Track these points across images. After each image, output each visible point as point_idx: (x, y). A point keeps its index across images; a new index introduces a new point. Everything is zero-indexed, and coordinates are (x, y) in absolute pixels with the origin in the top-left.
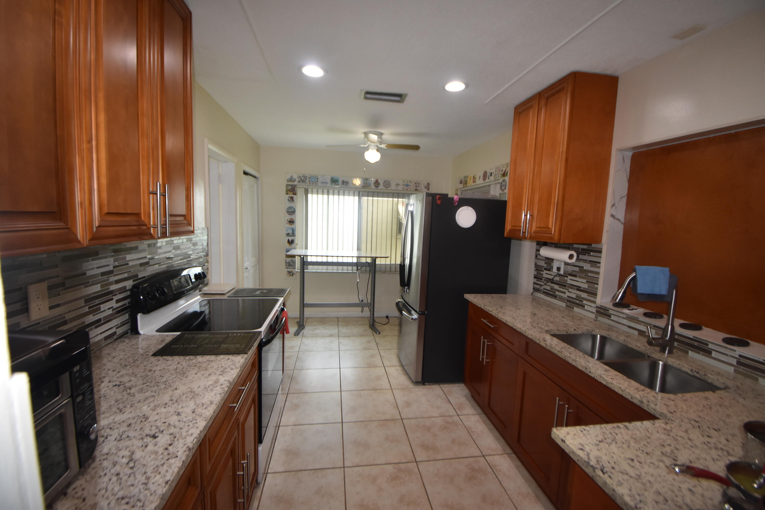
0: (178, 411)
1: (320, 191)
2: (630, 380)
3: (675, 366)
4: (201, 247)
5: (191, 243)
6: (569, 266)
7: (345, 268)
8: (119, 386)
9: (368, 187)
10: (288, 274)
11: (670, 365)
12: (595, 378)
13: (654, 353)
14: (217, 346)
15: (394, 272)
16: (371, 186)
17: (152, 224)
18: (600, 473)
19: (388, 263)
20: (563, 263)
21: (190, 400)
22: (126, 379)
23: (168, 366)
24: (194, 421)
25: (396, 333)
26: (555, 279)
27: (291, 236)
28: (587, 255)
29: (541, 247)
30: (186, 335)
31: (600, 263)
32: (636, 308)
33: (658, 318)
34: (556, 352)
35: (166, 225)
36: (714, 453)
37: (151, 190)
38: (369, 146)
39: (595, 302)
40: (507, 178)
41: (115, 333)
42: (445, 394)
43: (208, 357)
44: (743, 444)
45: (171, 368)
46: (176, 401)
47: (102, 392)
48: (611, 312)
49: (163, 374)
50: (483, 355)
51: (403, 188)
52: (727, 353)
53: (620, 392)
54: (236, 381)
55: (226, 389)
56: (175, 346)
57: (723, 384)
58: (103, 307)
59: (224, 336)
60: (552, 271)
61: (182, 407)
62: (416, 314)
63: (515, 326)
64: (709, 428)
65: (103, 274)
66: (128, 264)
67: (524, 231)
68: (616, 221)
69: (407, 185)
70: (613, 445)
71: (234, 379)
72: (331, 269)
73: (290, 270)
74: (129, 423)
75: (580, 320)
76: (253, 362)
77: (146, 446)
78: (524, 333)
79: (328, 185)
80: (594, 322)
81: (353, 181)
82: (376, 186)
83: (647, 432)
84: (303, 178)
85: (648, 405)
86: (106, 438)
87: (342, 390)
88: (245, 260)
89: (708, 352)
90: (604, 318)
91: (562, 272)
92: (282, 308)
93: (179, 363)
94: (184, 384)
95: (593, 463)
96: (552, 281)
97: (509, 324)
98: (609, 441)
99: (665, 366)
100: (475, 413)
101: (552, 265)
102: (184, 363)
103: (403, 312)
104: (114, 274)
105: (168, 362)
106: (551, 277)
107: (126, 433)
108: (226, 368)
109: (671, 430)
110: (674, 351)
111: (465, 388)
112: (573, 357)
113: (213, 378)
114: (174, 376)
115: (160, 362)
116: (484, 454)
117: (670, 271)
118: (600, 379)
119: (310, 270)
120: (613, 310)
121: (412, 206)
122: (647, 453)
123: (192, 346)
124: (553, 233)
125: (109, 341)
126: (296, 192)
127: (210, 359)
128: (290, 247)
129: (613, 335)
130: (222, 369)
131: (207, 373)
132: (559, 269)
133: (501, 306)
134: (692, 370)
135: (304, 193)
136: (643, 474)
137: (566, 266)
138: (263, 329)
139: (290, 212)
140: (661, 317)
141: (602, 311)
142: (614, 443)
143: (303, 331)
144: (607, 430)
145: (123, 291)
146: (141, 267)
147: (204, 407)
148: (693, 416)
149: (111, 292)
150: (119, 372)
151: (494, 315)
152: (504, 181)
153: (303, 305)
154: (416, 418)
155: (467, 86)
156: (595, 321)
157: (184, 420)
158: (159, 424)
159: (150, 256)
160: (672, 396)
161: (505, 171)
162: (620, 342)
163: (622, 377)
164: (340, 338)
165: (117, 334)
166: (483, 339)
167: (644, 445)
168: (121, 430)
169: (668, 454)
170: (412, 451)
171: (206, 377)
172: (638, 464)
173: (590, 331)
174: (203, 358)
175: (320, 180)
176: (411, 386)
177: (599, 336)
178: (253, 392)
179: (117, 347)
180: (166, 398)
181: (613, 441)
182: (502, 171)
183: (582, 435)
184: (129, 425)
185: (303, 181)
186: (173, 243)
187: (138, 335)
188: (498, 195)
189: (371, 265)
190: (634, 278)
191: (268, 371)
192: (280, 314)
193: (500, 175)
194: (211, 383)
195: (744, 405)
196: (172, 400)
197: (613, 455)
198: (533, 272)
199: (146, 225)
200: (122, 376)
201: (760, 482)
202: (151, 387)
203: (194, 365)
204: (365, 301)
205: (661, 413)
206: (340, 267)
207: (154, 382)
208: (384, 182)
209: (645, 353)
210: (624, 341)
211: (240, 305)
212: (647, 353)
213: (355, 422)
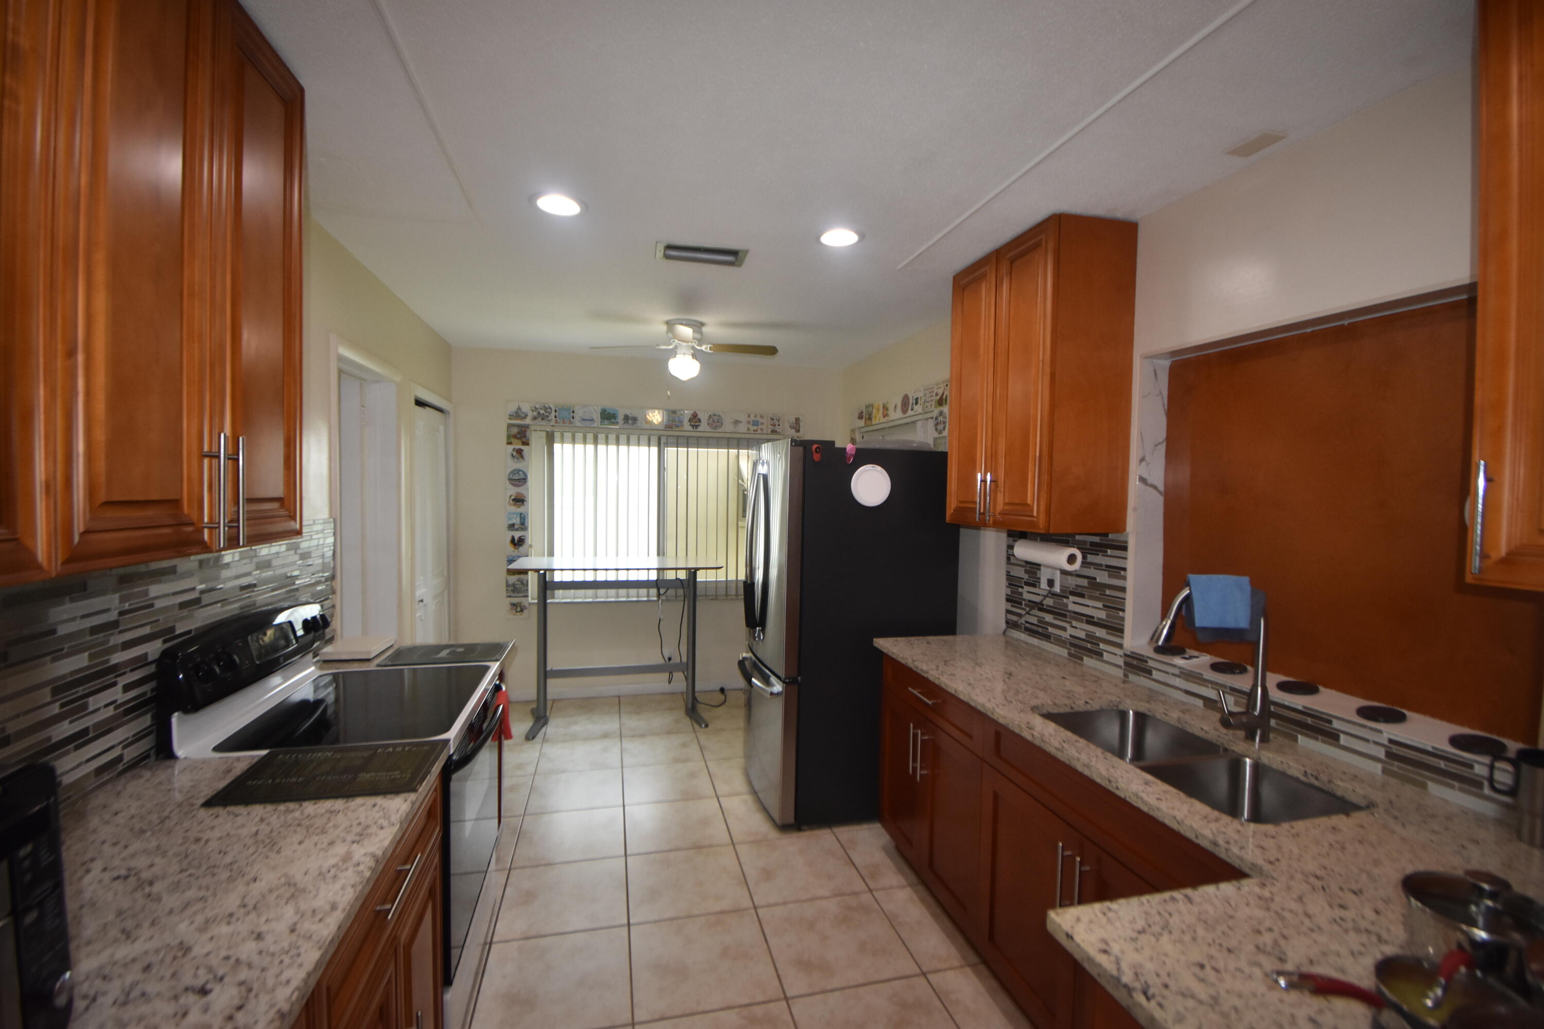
0: (258, 930)
1: (579, 436)
2: (1193, 801)
3: (1274, 766)
4: (320, 561)
5: (296, 553)
6: (1069, 577)
7: (633, 592)
8: (126, 878)
9: (677, 427)
10: (512, 609)
11: (1264, 765)
12: (1128, 799)
13: (1235, 742)
14: (350, 777)
15: (734, 597)
16: (682, 426)
17: (206, 520)
18: (1141, 999)
19: (722, 578)
20: (1058, 572)
21: (287, 903)
22: (140, 862)
23: (238, 828)
24: (294, 952)
25: (741, 723)
26: (1045, 602)
27: (517, 530)
28: (1100, 554)
29: (1015, 541)
30: (280, 757)
31: (1125, 569)
32: (1196, 653)
33: (1238, 673)
34: (1053, 751)
35: (238, 521)
36: (1353, 939)
37: (206, 449)
38: (676, 347)
39: (1120, 646)
40: (945, 409)
41: (120, 759)
42: (842, 846)
43: (328, 804)
44: (1404, 916)
45: (244, 832)
46: (255, 908)
47: (87, 895)
48: (1151, 663)
49: (227, 846)
50: (915, 761)
51: (748, 429)
52: (1366, 736)
53: (1175, 826)
54: (389, 855)
55: (368, 874)
56: (255, 782)
57: (1365, 797)
58: (93, 702)
59: (366, 754)
60: (1039, 585)
61: (267, 921)
62: (778, 683)
63: (973, 700)
64: (1341, 889)
65: (94, 630)
66: (152, 605)
67: (982, 511)
68: (1151, 489)
69: (756, 423)
70: (1165, 938)
71: (386, 849)
72: (603, 595)
73: (515, 600)
74: (146, 963)
75: (1096, 681)
76: (430, 808)
77: (185, 1015)
78: (989, 714)
79: (595, 425)
80: (1122, 685)
81: (648, 416)
82: (693, 426)
83: (1227, 905)
84: (542, 412)
85: (1227, 850)
86: (94, 999)
87: (628, 852)
88: (417, 584)
89: (1332, 737)
90: (1139, 675)
91: (1057, 589)
92: (495, 684)
93: (262, 820)
94: (274, 868)
95: (1127, 978)
96: (1040, 607)
97: (962, 697)
98: (1156, 929)
99: (1256, 767)
100: (904, 882)
101: (1038, 576)
102: (274, 819)
103: (753, 680)
104: (120, 629)
105: (239, 818)
106: (1037, 599)
107: (139, 986)
108: (368, 827)
109: (1272, 900)
110: (1272, 736)
111: (883, 831)
112: (1084, 757)
113: (340, 849)
114: (251, 850)
115: (220, 820)
116: (924, 969)
117: (1251, 583)
118: (1136, 802)
119: (558, 598)
120: (1155, 660)
121: (765, 466)
122: (1229, 951)
123: (294, 780)
124: (1035, 514)
125: (106, 776)
126: (528, 440)
127: (333, 809)
128: (516, 553)
129: (1157, 710)
130: (359, 829)
131: (326, 839)
132: (1051, 583)
133: (945, 661)
134: (1306, 772)
135: (544, 440)
136: (1223, 994)
137: (1064, 576)
138: (453, 734)
139: (516, 480)
140: (1243, 671)
141: (1135, 662)
142: (1165, 933)
143: (543, 730)
144: (1151, 907)
145: (142, 664)
146: (182, 611)
147: (317, 918)
148: (1311, 866)
149: (114, 669)
150: (126, 847)
151: (932, 679)
152: (941, 413)
153: (544, 674)
154: (785, 903)
155: (862, 236)
156: (1124, 682)
157: (272, 949)
158: (214, 961)
159: (203, 586)
160: (1270, 828)
161: (943, 394)
162: (1172, 723)
163: (1177, 795)
164: (623, 739)
165: (125, 761)
166: (913, 728)
167: (1223, 933)
168: (129, 980)
169: (1269, 949)
170: (778, 976)
171: (323, 849)
172: (1213, 973)
173: (1115, 704)
174: (316, 806)
175: (579, 414)
176: (773, 834)
177: (1131, 712)
178: (430, 875)
179: (125, 788)
180: (231, 902)
181: (1163, 929)
182: (937, 395)
183: (1104, 920)
184: (147, 968)
185: (544, 418)
186: (256, 556)
187: (173, 761)
188: (931, 442)
189: (686, 585)
190: (1188, 598)
191: (464, 821)
192: (492, 699)
193: (933, 403)
194: (332, 861)
195: (1403, 839)
196: (244, 906)
197: (1164, 958)
198: (1003, 590)
199: (192, 524)
200: (133, 856)
201: (1436, 995)
202: (198, 878)
203: (297, 822)
204: (676, 659)
205: (1253, 864)
206: (623, 592)
207: (204, 867)
208: (710, 416)
209: (1218, 743)
210: (1179, 719)
211: (406, 681)
212: (1222, 744)
213: (655, 922)
